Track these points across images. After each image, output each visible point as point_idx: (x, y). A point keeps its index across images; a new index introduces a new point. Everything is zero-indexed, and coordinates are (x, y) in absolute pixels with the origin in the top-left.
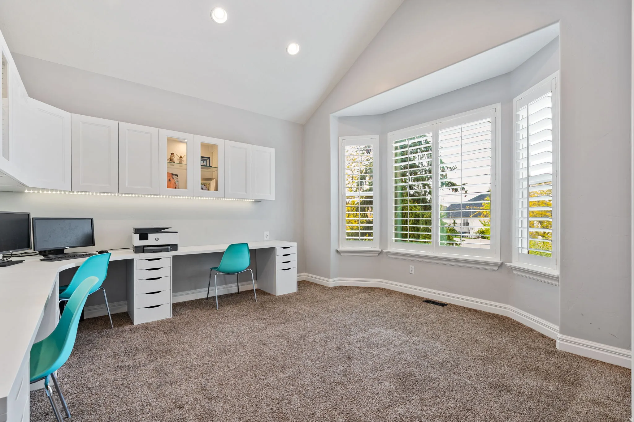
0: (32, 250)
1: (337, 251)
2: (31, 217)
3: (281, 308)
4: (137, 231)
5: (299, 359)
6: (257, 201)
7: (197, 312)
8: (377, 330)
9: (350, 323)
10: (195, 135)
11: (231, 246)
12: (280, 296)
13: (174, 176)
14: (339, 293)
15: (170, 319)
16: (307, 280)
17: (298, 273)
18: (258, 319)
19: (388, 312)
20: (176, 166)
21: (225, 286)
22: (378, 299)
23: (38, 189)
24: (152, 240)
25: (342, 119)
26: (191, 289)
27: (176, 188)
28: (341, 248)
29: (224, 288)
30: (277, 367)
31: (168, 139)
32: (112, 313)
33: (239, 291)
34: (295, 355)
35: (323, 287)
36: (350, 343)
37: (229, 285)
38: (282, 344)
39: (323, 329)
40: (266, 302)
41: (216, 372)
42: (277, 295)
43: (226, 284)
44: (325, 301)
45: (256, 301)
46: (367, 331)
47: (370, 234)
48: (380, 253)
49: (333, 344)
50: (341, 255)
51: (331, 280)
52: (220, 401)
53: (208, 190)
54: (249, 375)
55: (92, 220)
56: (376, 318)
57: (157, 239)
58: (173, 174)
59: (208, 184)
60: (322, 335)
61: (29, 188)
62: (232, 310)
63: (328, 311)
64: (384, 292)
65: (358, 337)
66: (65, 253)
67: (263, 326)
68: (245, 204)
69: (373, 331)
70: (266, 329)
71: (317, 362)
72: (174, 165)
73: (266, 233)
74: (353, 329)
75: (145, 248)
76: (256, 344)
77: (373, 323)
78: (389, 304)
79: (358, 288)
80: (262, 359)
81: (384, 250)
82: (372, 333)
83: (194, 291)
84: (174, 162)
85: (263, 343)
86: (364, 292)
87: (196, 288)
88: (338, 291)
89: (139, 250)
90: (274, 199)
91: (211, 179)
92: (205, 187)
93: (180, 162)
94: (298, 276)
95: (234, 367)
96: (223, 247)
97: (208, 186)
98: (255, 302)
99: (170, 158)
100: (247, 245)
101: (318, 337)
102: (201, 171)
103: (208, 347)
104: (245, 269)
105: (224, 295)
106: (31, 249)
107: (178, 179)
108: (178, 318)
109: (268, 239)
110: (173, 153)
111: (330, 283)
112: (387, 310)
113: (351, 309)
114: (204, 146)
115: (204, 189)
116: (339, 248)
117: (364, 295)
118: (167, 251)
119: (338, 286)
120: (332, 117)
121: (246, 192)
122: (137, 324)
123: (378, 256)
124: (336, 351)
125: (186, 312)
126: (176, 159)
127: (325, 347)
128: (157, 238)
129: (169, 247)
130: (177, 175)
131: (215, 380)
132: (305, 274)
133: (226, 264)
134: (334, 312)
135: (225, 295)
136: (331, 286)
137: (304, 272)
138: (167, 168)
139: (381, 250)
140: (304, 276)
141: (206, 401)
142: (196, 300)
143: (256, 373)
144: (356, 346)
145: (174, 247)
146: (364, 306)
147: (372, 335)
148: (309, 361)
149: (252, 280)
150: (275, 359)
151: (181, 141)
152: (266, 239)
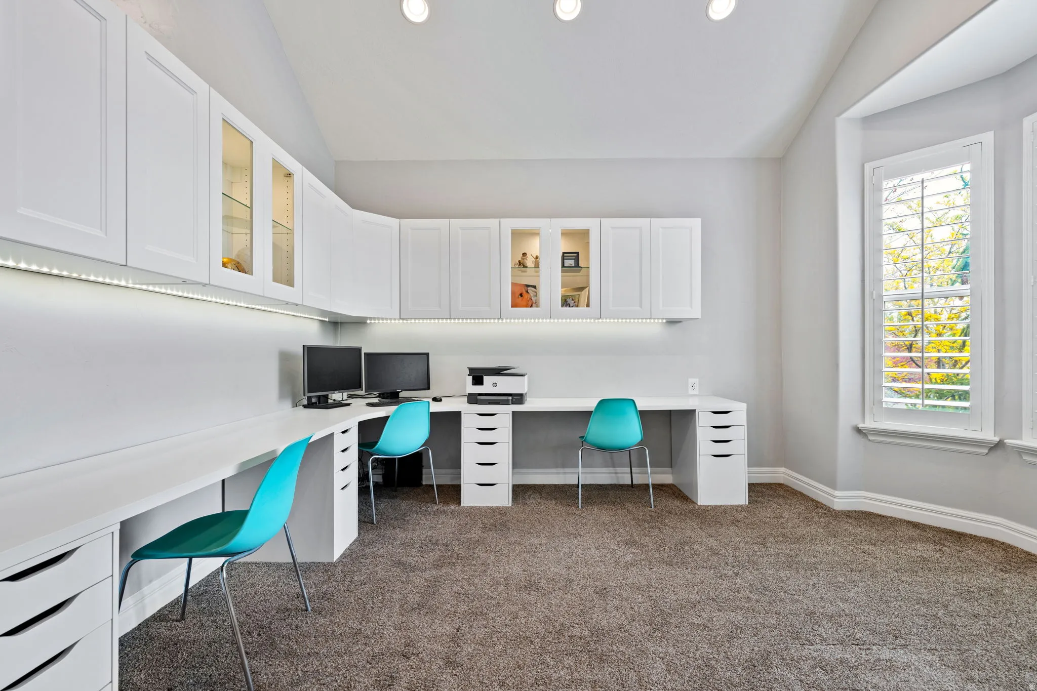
0: (363, 392)
1: (859, 431)
2: (363, 352)
3: (690, 529)
4: (472, 371)
5: (643, 652)
6: (672, 322)
7: (550, 505)
8: (901, 656)
9: (831, 610)
10: (552, 219)
11: (602, 402)
12: (705, 506)
13: (529, 288)
14: (850, 528)
15: (506, 508)
16: (786, 483)
17: (748, 467)
18: (630, 543)
19: (976, 616)
20: (530, 272)
21: (611, 470)
22: (968, 571)
23: (379, 319)
24: (489, 385)
25: (869, 121)
26: (557, 467)
27: (531, 306)
28: (869, 424)
29: (610, 473)
30: (589, 652)
31: (512, 233)
32: (437, 484)
33: (634, 483)
34: (641, 641)
35: (817, 505)
36: (791, 663)
37: (619, 470)
38: (636, 608)
39: (747, 605)
40: (670, 513)
41: (493, 619)
42: (699, 504)
43: (614, 466)
44: (799, 540)
45: (653, 507)
46: (865, 647)
47: (964, 396)
48: (999, 446)
49: (744, 649)
50: (869, 440)
51: (838, 493)
52: (458, 674)
53: (577, 306)
54: (533, 647)
55: (427, 355)
56: (921, 622)
57: (495, 385)
58: (528, 286)
59: (577, 296)
60: (734, 616)
61: (371, 318)
62: (601, 514)
63: (791, 563)
64: (1000, 555)
65: (826, 656)
66: (400, 396)
67: (629, 558)
68: (652, 328)
69: (886, 654)
70: (628, 565)
71: (676, 677)
72: (526, 272)
73: (691, 381)
74: (826, 630)
75: (479, 397)
76: (591, 590)
77: (903, 632)
78: (995, 593)
79: (915, 525)
80: (578, 624)
81: (1005, 441)
82: (879, 660)
83: (561, 470)
84: (527, 267)
85: (602, 593)
86: (928, 540)
87: (563, 466)
88: (851, 523)
89: (473, 399)
90: (699, 316)
91: (581, 289)
92: (573, 302)
93: (535, 266)
94: (749, 473)
95: (523, 622)
96: (589, 404)
97: (577, 300)
98: (650, 509)
99: (519, 261)
100: (632, 402)
101: (721, 618)
102: (562, 276)
103: (516, 570)
104: (635, 446)
105: (608, 485)
106: (362, 390)
107: (536, 292)
108: (519, 508)
109: (696, 392)
110: (525, 253)
111: (835, 500)
112: (978, 610)
113: (855, 576)
114: (567, 234)
115: (571, 305)
116: (864, 423)
117: (923, 549)
118: (506, 403)
119: (856, 512)
120: (841, 123)
121: (641, 306)
122: (465, 505)
123: (987, 454)
124: (739, 669)
125: (533, 502)
126: (530, 262)
127: (719, 649)
128: (495, 383)
129: (510, 398)
130: (535, 287)
131: (480, 633)
132: (783, 469)
133: (597, 431)
134: (803, 572)
135: (611, 485)
136: (837, 507)
137: (782, 467)
138: (512, 276)
139: (997, 439)
140: (782, 475)
141: (441, 663)
142: (561, 485)
143: (547, 648)
144: (803, 677)
145: (518, 398)
146: (904, 578)
147: (874, 666)
148: (660, 666)
149: (647, 467)
150: (599, 633)
151: (533, 233)
152: (691, 392)
